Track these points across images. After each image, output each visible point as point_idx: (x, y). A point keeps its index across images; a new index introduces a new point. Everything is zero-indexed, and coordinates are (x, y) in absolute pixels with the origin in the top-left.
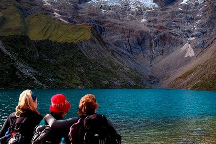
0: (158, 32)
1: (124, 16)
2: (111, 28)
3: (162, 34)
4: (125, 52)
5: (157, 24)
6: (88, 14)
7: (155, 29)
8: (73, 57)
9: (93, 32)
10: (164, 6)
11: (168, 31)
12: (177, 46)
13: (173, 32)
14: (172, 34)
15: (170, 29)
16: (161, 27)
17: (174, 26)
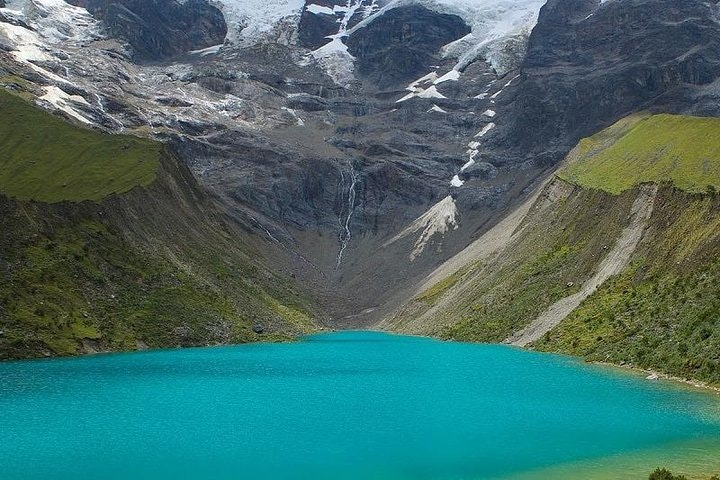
0: (364, 163)
1: (269, 111)
2: (225, 147)
3: (376, 168)
4: (263, 220)
5: (363, 140)
6: (158, 100)
7: (357, 154)
9: (168, 158)
10: (388, 86)
11: (395, 159)
12: (421, 203)
13: (410, 164)
14: (405, 167)
15: (400, 155)
16: (376, 150)
17: (413, 146)
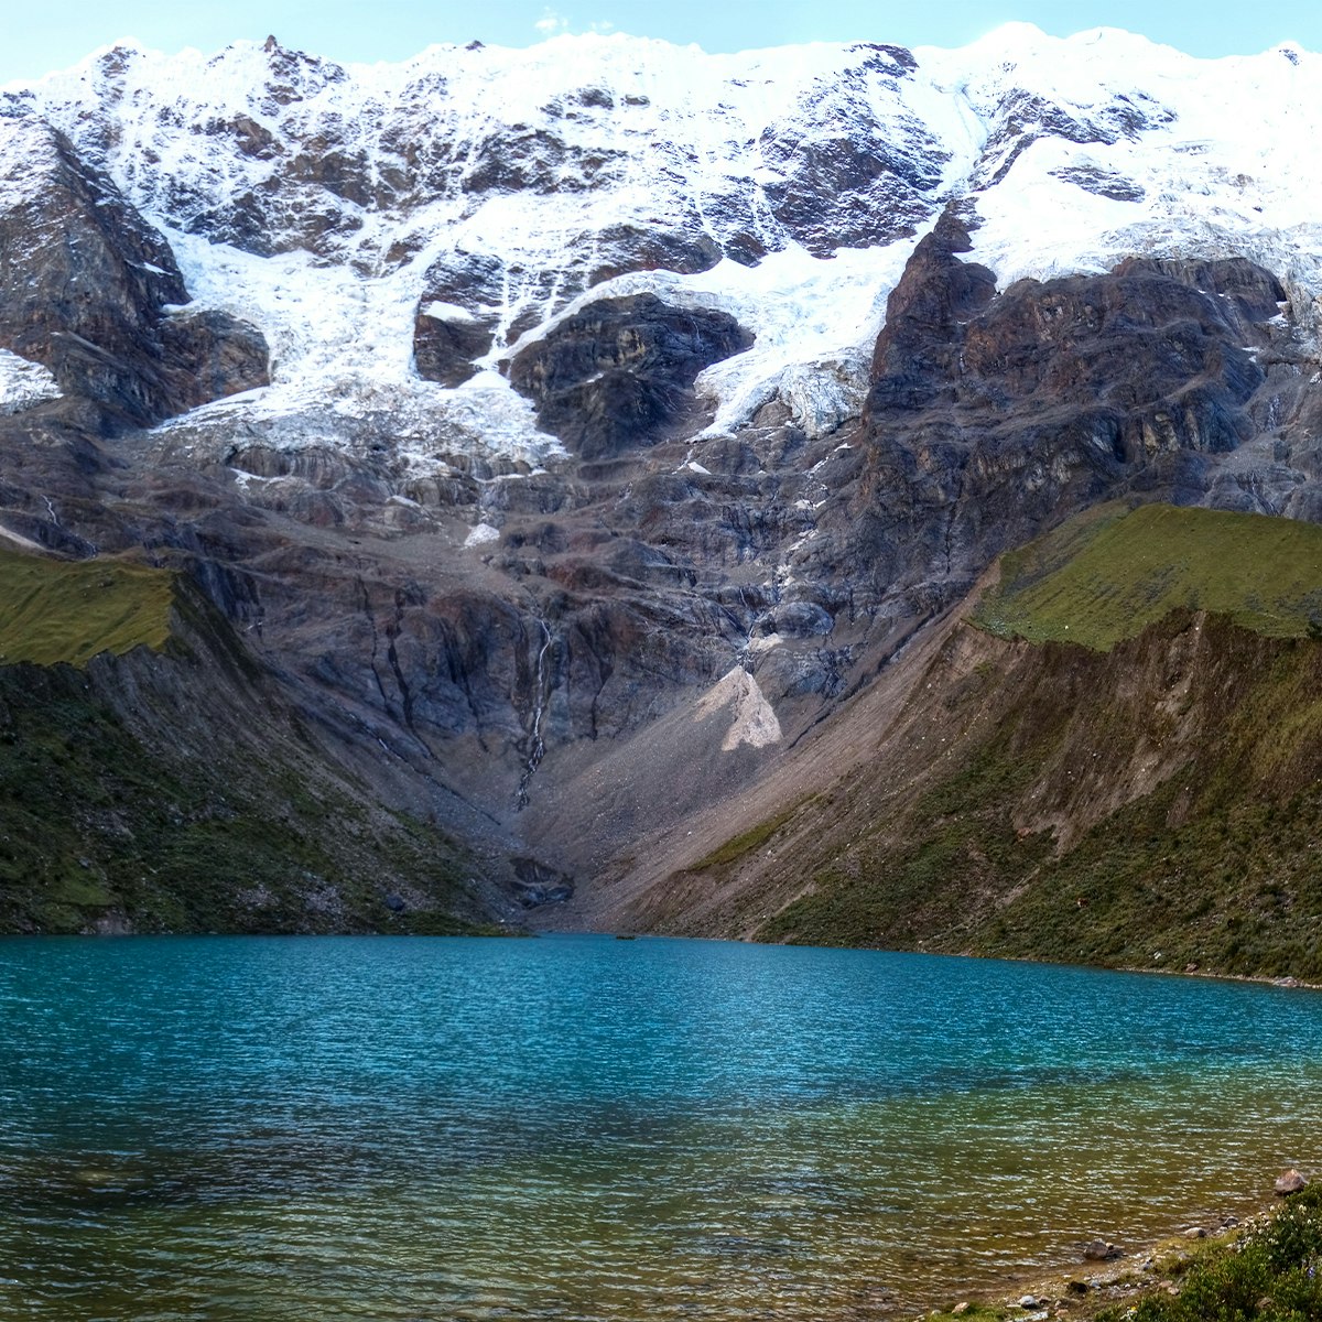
0: (564, 605)
1: (370, 507)
2: (288, 580)
3: (589, 613)
4: (372, 720)
5: (560, 559)
6: (158, 498)
7: (550, 588)
8: (69, 747)
9: (187, 601)
10: (600, 452)
11: (624, 595)
12: (678, 683)
13: (657, 605)
14: (649, 613)
15: (635, 587)
16: (585, 576)
17: (659, 569)
